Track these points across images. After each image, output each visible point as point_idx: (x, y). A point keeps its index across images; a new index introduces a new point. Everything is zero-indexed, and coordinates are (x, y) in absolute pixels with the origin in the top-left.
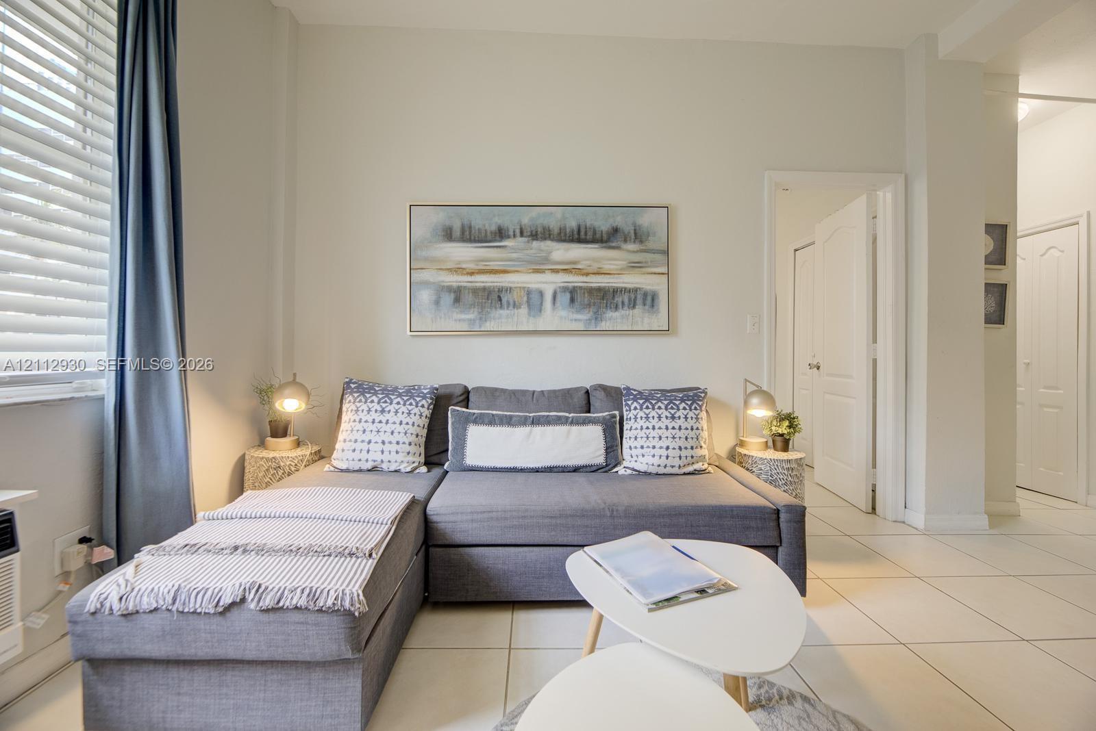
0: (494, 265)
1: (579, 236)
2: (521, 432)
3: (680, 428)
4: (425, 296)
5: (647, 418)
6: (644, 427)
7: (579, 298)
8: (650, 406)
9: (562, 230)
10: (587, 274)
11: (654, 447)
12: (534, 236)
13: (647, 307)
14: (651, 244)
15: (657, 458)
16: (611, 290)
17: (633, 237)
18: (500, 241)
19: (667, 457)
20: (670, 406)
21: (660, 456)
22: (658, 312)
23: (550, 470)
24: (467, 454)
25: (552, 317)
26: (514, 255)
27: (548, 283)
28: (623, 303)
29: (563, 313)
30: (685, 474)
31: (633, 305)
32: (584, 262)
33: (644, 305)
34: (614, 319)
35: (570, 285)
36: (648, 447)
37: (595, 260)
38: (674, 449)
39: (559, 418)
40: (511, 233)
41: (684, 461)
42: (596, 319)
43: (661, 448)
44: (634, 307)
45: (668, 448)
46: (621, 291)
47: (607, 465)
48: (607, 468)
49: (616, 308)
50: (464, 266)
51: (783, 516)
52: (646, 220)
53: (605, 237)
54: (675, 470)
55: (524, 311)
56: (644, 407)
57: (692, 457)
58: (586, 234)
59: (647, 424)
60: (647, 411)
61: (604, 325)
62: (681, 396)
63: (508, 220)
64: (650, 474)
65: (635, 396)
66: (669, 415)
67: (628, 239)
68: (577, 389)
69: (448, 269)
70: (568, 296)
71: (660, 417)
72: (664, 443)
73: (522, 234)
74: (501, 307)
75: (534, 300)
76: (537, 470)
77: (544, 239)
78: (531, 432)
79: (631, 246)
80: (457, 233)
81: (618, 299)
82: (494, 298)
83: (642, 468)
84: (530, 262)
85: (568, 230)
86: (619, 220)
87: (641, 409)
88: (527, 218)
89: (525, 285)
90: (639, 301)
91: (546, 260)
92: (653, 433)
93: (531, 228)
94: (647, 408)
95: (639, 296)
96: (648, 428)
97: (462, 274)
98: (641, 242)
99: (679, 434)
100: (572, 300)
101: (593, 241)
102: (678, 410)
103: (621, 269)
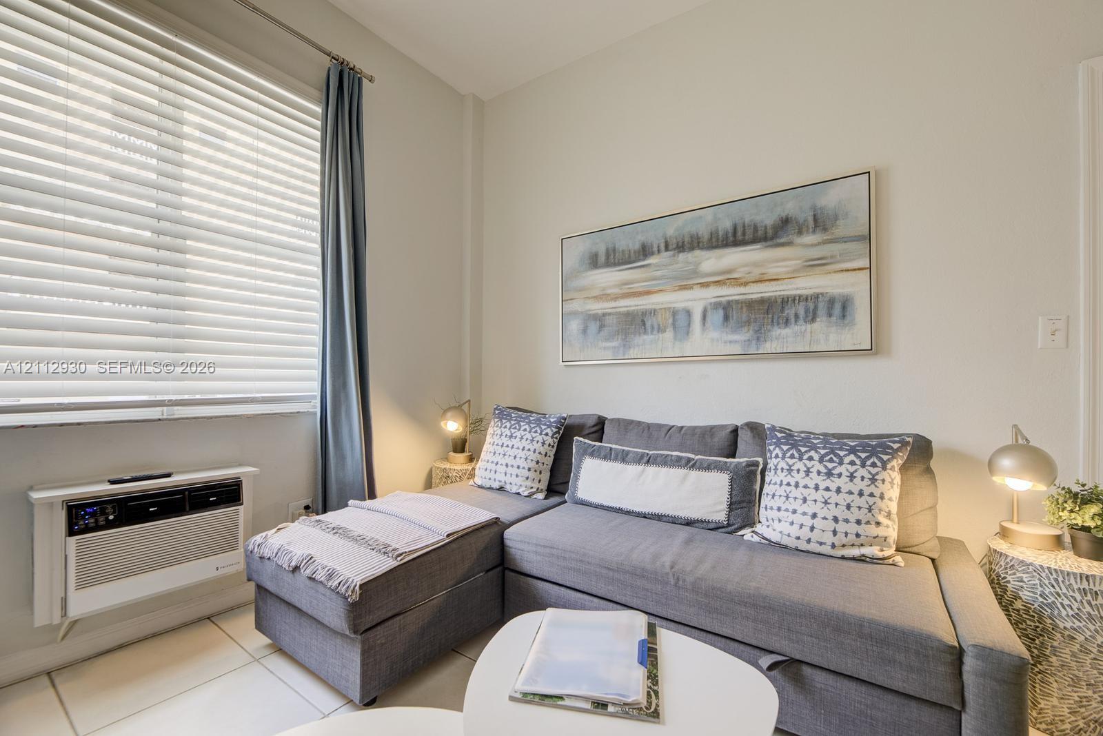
0: (638, 287)
1: (736, 238)
2: (633, 470)
3: (838, 490)
4: (575, 326)
5: (790, 470)
6: (785, 483)
7: (734, 315)
8: (796, 455)
9: (713, 235)
10: (746, 284)
11: (794, 512)
12: (681, 247)
13: (834, 319)
14: (841, 230)
15: (796, 527)
16: (779, 301)
17: (811, 224)
18: (644, 260)
19: (812, 529)
20: (828, 458)
21: (801, 526)
22: (852, 323)
23: (658, 517)
24: (579, 487)
25: (703, 339)
26: (659, 273)
27: (696, 300)
28: (797, 316)
29: (715, 334)
30: (843, 558)
31: (812, 317)
32: (742, 269)
33: (830, 315)
34: (783, 337)
35: (723, 299)
36: (787, 510)
37: (756, 264)
38: (824, 518)
39: (679, 459)
40: (655, 249)
41: (841, 538)
42: (758, 339)
43: (804, 514)
44: (813, 320)
45: (814, 516)
46: (794, 300)
47: (729, 525)
48: (730, 529)
49: (787, 323)
50: (609, 292)
51: (969, 663)
52: (830, 199)
53: (770, 232)
54: (826, 549)
55: (669, 334)
56: (788, 455)
57: (858, 535)
58: (744, 234)
59: (789, 479)
60: (791, 462)
61: (768, 347)
62: (853, 444)
63: (653, 236)
64: (787, 547)
65: (779, 439)
66: (823, 470)
67: (804, 229)
68: (723, 427)
69: (594, 297)
70: (721, 313)
71: (808, 472)
72: (810, 508)
73: (667, 249)
74: (645, 332)
75: (680, 321)
76: (644, 516)
77: (692, 249)
78: (643, 471)
79: (808, 239)
80: (602, 259)
81: (789, 311)
82: (636, 323)
83: (775, 537)
84: (676, 278)
85: (721, 233)
86: (790, 207)
87: (783, 458)
88: (672, 229)
89: (670, 306)
90: (822, 310)
91: (695, 273)
92: (795, 493)
93: (676, 239)
94: (792, 457)
95: (821, 305)
96: (788, 484)
97: (607, 301)
98: (825, 230)
99: (834, 498)
100: (726, 318)
101: (754, 241)
102: (841, 463)
103: (794, 271)
